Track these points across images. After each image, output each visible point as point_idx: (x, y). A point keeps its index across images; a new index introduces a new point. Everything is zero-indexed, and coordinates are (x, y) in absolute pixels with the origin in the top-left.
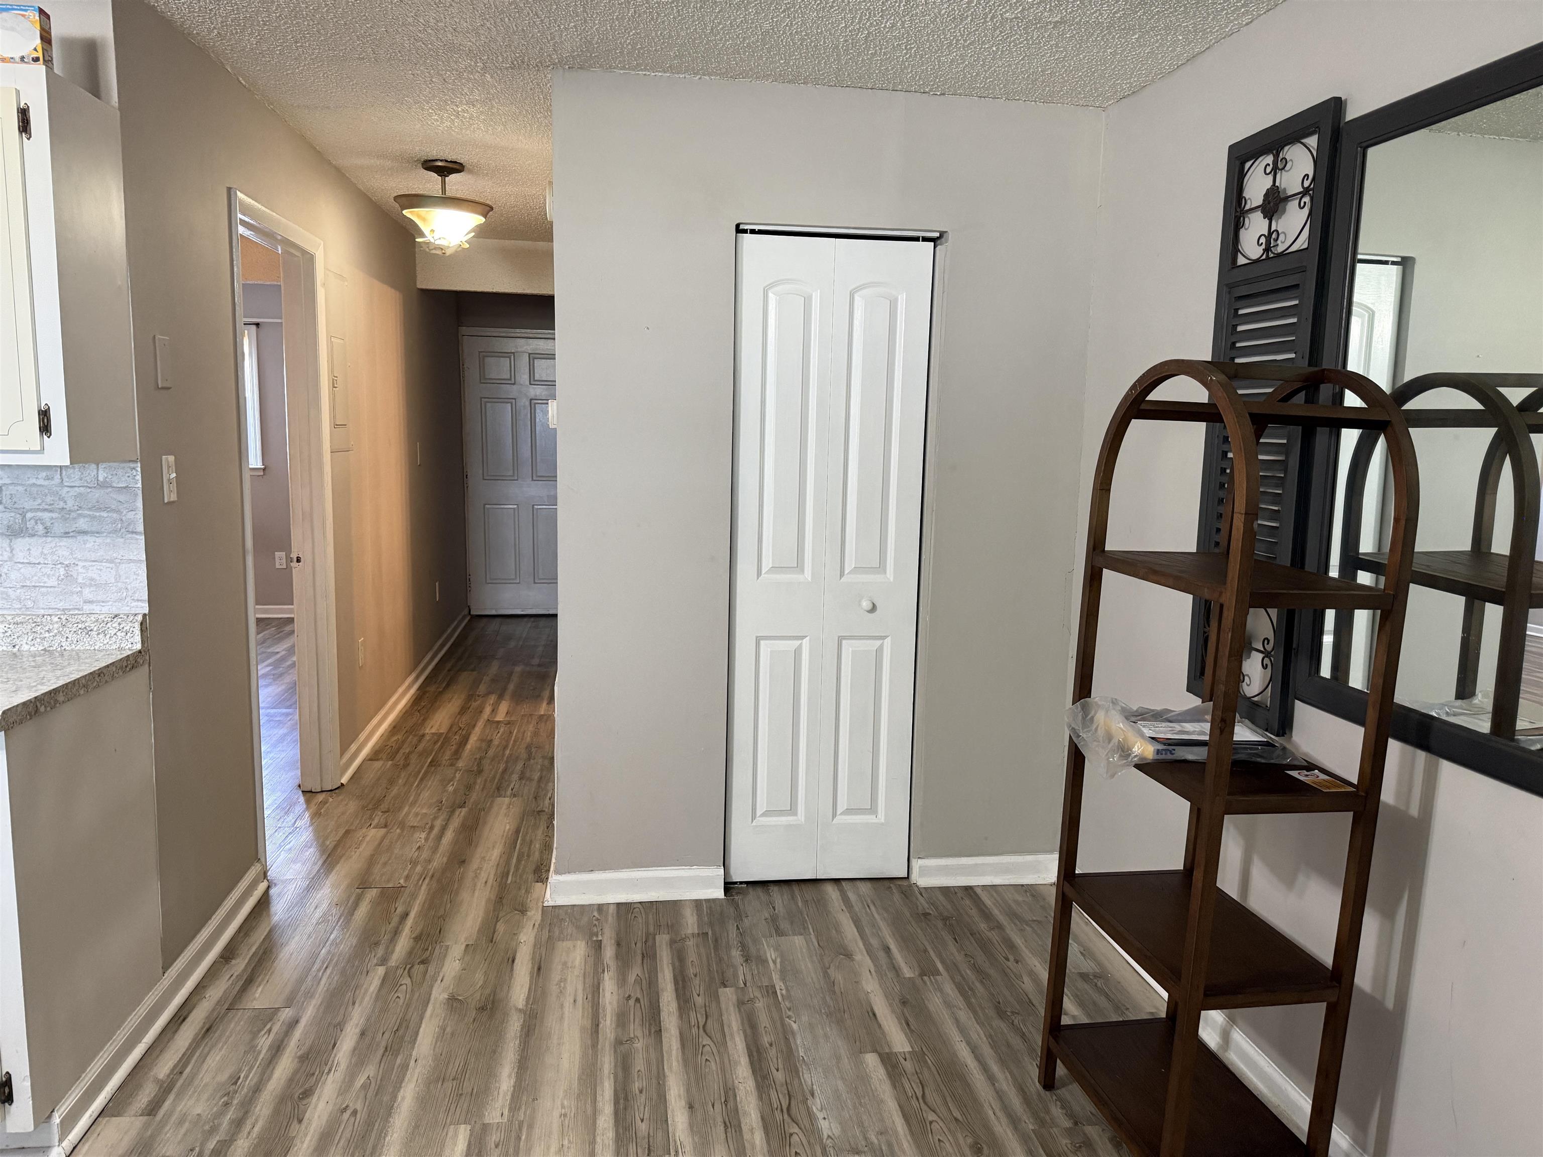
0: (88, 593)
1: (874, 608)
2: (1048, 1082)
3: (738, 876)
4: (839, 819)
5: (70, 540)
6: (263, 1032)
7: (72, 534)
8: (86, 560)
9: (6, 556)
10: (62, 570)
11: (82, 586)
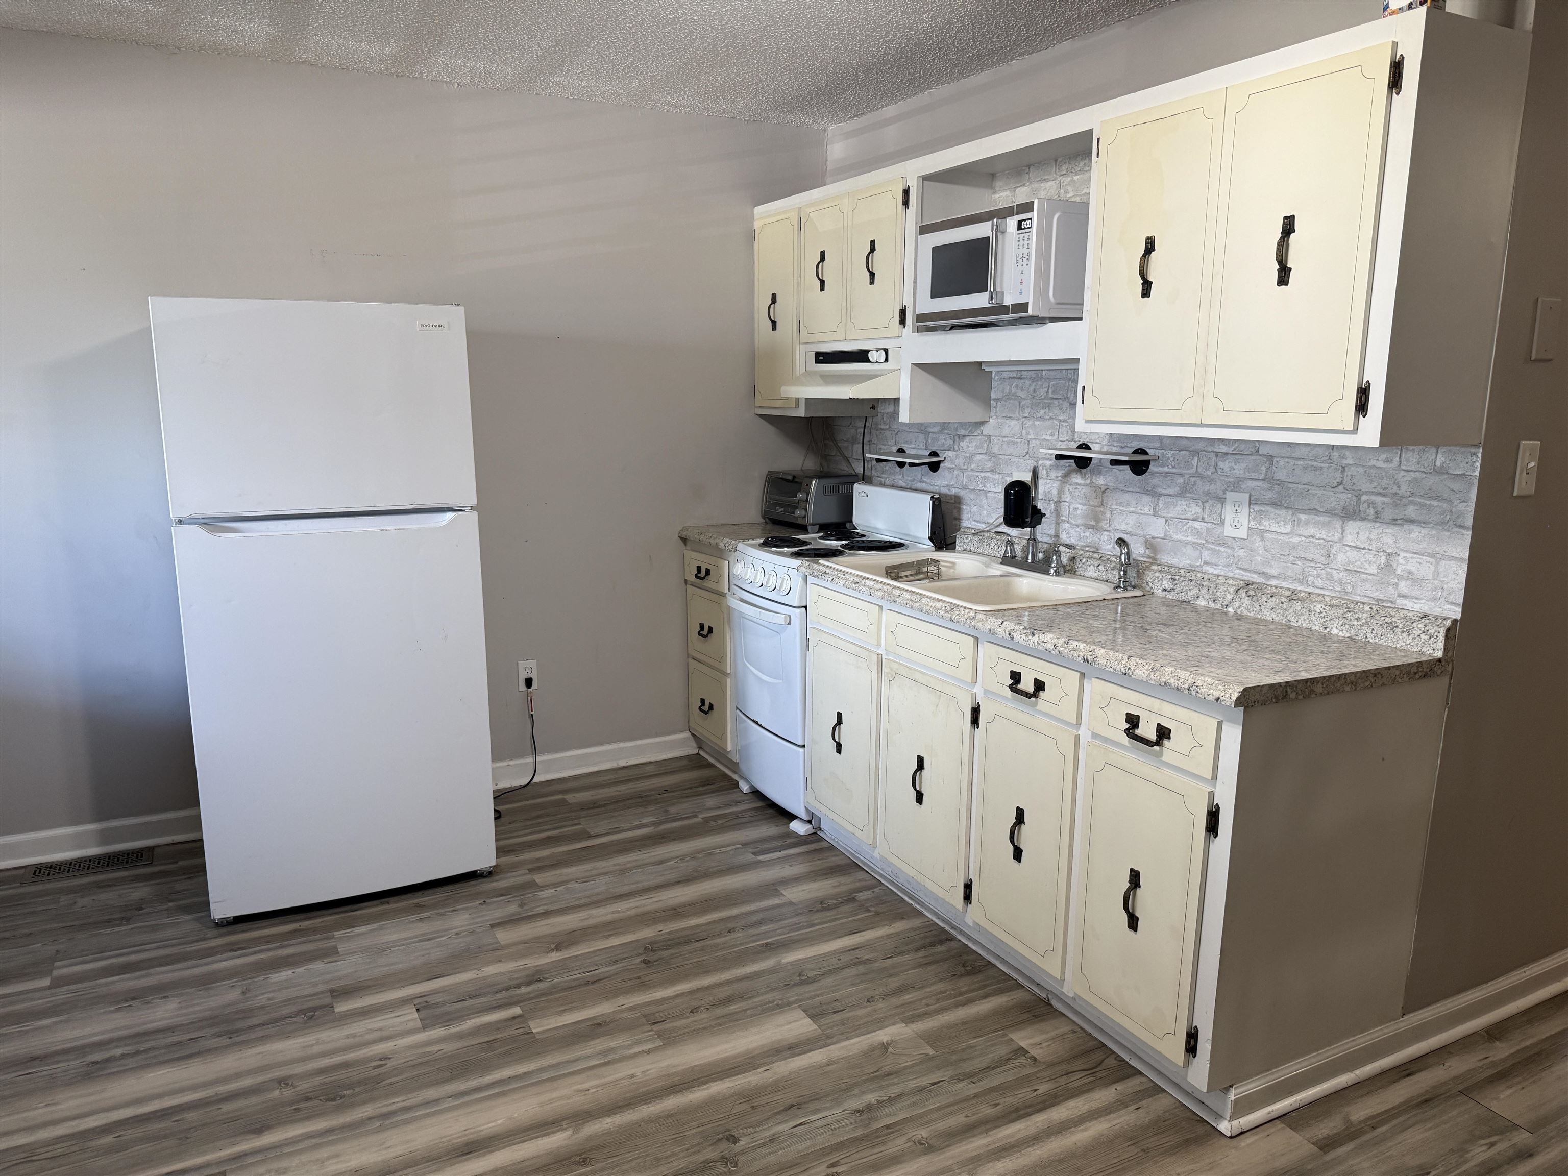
0: (1403, 586)
5: (1396, 528)
6: (1483, 1142)
7: (1399, 522)
8: (1407, 551)
9: (1336, 538)
10: (1383, 560)
11: (1400, 578)
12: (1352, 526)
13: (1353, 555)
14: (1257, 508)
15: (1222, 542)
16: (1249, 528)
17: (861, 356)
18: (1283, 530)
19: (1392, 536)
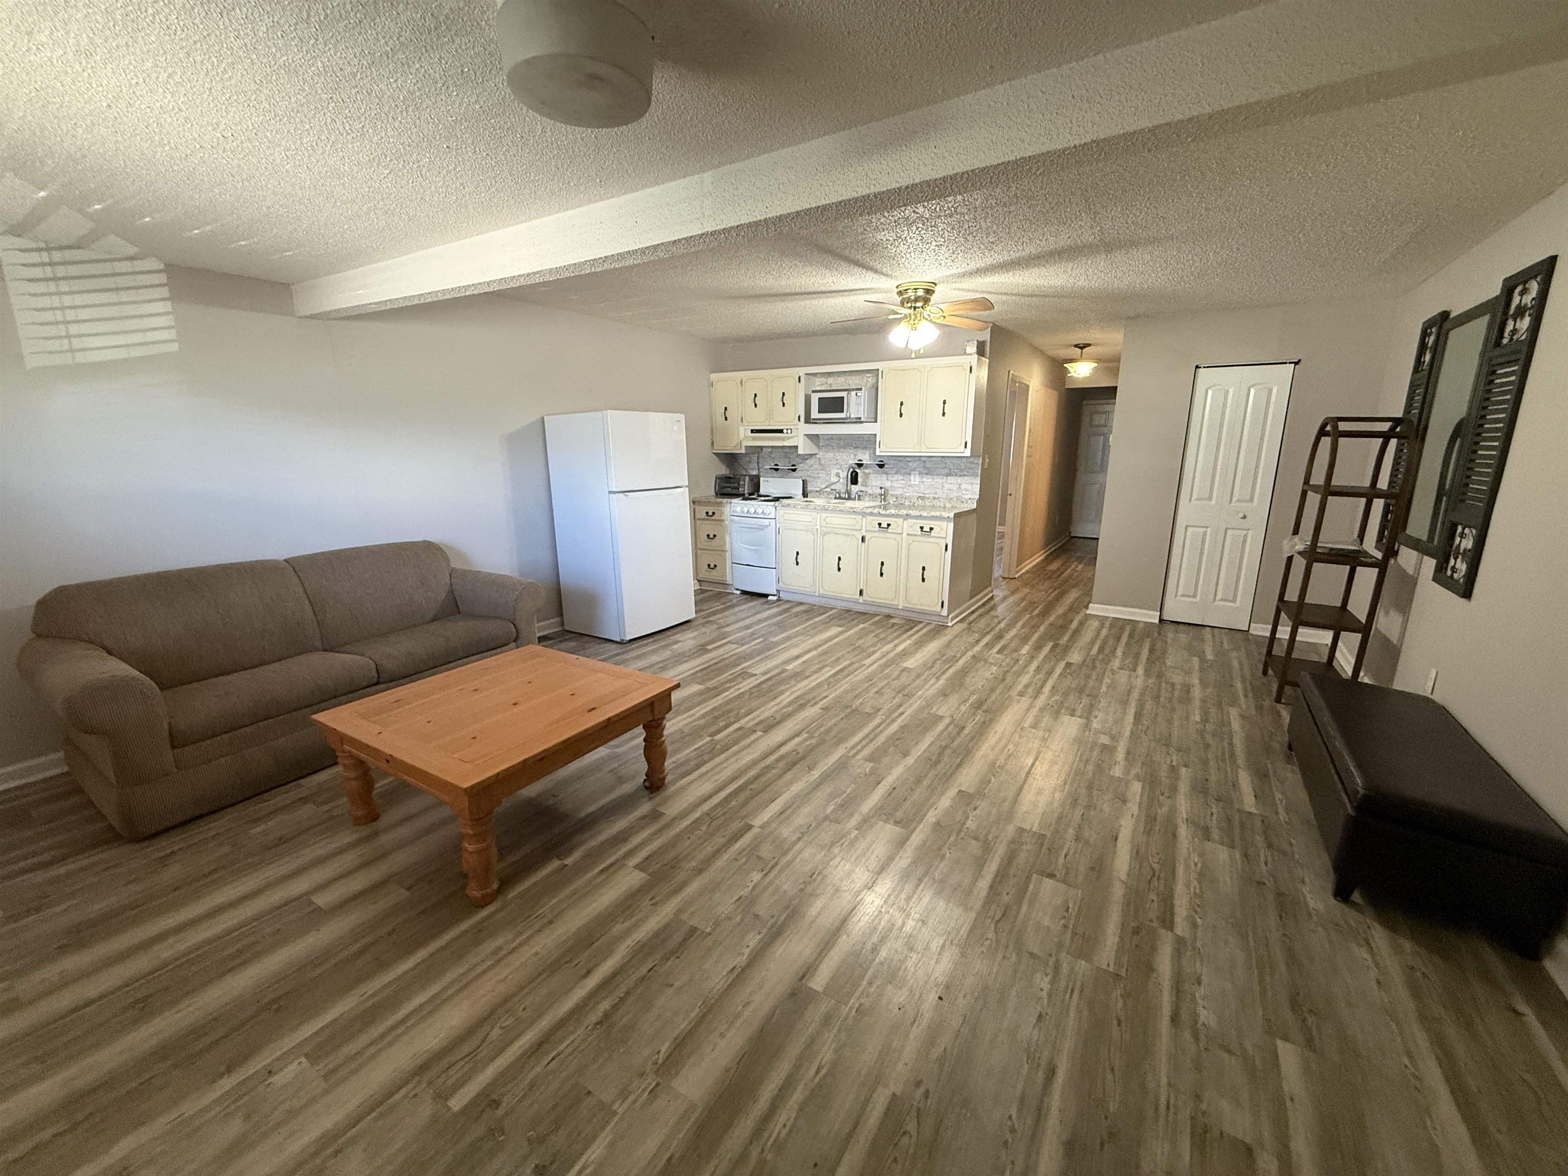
0: (963, 492)
1: (1245, 517)
2: (1265, 673)
3: (1166, 617)
4: (1217, 603)
5: (960, 477)
9: (945, 482)
10: (958, 486)
13: (949, 486)
14: (921, 476)
15: (910, 486)
16: (919, 481)
17: (781, 431)
18: (929, 481)
19: (959, 480)
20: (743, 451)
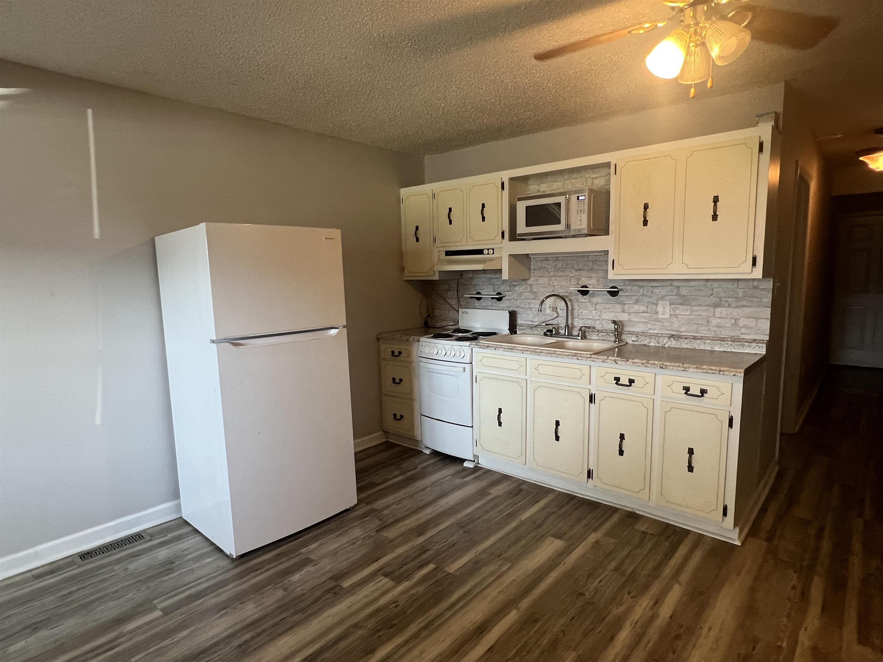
5: (738, 309)
7: (739, 307)
8: (743, 317)
9: (712, 315)
10: (733, 321)
11: (741, 327)
12: (718, 310)
13: (719, 320)
14: (673, 306)
15: (657, 320)
16: (670, 314)
18: (686, 314)
19: (736, 312)
20: (436, 277)
